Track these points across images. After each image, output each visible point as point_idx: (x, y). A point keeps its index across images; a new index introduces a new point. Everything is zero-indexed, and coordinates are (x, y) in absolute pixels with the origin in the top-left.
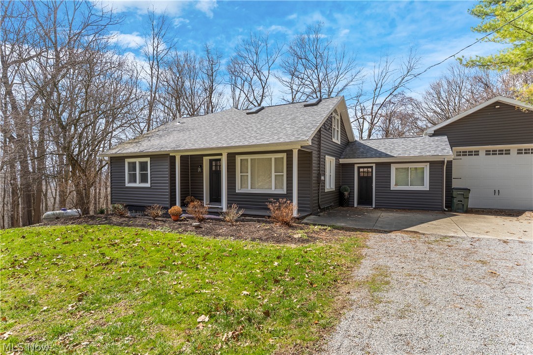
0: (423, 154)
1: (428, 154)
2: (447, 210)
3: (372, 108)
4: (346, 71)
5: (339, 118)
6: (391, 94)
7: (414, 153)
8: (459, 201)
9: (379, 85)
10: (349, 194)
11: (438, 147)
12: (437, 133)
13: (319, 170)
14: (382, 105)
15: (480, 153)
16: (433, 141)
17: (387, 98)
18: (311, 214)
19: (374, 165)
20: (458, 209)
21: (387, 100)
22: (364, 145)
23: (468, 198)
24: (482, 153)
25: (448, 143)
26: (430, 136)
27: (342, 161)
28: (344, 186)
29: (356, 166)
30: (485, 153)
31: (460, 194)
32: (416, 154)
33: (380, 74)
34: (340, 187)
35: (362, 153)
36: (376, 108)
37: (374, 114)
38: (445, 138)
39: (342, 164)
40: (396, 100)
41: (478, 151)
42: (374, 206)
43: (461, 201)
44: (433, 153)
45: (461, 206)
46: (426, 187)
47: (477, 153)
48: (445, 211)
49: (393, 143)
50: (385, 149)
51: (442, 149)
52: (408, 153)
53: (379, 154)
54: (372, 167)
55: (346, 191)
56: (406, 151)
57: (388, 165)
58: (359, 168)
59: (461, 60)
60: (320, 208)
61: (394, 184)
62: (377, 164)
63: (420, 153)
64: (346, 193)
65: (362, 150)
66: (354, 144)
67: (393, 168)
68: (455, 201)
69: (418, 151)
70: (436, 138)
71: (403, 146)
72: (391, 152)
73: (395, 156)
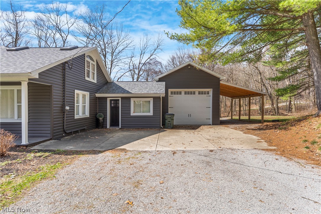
0: (149, 92)
1: (152, 92)
2: (163, 127)
3: (139, 65)
4: (124, 41)
5: (95, 63)
6: (149, 58)
7: (144, 92)
8: (169, 122)
9: (143, 52)
10: (103, 119)
11: (159, 88)
12: (160, 80)
13: (64, 101)
14: (144, 64)
15: (182, 93)
16: (157, 85)
17: (146, 60)
18: (51, 139)
19: (120, 99)
20: (169, 126)
21: (147, 61)
22: (117, 85)
23: (173, 119)
24: (183, 93)
25: (164, 86)
26: (157, 82)
27: (98, 95)
28: (99, 114)
29: (108, 99)
30: (184, 93)
31: (168, 117)
32: (146, 92)
33: (143, 46)
34: (97, 114)
35: (114, 90)
36: (141, 66)
37: (140, 69)
38: (164, 83)
39: (98, 97)
40: (152, 62)
41: (181, 92)
42: (120, 127)
43: (170, 122)
44: (155, 92)
45: (170, 124)
46: (151, 114)
47: (180, 93)
48: (162, 128)
49: (135, 85)
50: (129, 88)
51: (161, 90)
52: (141, 91)
53: (124, 91)
54: (119, 100)
55: (101, 117)
56: (140, 90)
57: (129, 99)
58: (111, 100)
59: (168, 34)
60: (65, 133)
61: (133, 111)
62: (122, 98)
63: (148, 91)
64: (101, 119)
65: (114, 88)
66: (111, 84)
67: (132, 100)
68: (167, 121)
69: (147, 90)
70: (160, 83)
71: (140, 87)
72: (131, 90)
73: (133, 93)
